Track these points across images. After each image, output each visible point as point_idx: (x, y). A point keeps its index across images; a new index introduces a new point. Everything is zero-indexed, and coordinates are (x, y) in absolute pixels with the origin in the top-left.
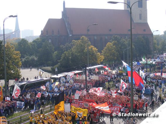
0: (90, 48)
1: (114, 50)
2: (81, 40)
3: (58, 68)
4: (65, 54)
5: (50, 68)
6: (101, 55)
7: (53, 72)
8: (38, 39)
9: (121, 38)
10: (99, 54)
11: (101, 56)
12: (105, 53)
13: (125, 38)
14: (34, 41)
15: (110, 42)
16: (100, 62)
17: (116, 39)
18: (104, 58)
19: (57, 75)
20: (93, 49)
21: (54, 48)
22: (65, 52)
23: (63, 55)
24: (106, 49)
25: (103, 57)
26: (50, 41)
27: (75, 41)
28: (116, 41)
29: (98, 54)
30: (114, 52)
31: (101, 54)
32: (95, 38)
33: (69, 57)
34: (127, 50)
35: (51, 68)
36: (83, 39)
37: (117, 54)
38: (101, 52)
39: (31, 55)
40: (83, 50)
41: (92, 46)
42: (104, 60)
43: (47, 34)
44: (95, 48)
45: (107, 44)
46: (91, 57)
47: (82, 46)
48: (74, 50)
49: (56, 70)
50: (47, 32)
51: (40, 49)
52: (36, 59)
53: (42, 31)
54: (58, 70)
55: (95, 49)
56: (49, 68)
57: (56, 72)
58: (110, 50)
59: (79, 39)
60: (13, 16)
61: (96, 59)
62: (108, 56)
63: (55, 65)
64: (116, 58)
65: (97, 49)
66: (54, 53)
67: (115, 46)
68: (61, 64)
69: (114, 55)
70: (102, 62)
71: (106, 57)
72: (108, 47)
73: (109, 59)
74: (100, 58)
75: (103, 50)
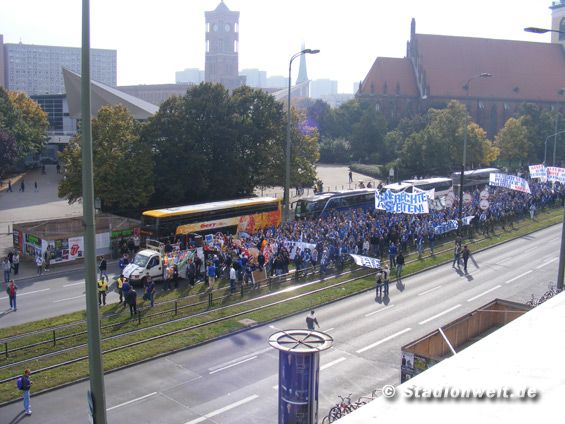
0: (469, 127)
1: (522, 137)
2: (447, 110)
3: (395, 169)
4: (414, 138)
5: (378, 169)
6: (493, 146)
7: (384, 177)
8: (351, 102)
10: (488, 142)
11: (493, 148)
12: (503, 141)
14: (343, 107)
15: (515, 117)
16: (491, 163)
17: (529, 110)
18: (499, 152)
20: (476, 130)
21: (387, 123)
22: (413, 134)
23: (408, 142)
24: (505, 134)
25: (497, 151)
26: (377, 108)
27: (434, 110)
28: (529, 116)
29: (486, 144)
30: (523, 142)
31: (493, 143)
32: (480, 107)
33: (422, 145)
35: (380, 167)
36: (452, 107)
37: (530, 145)
38: (493, 139)
39: (335, 136)
40: (454, 131)
41: (475, 125)
42: (498, 157)
43: (372, 92)
44: (481, 130)
45: (508, 122)
47: (451, 121)
48: (433, 129)
49: (392, 173)
50: (372, 86)
51: (356, 125)
52: (346, 145)
53: (361, 85)
54: (395, 173)
55: (480, 131)
56: (375, 168)
57: (392, 177)
58: (513, 136)
59: (442, 106)
60: (312, 49)
61: (482, 155)
62: (508, 150)
63: (390, 162)
64: (526, 154)
65: (485, 130)
66: (386, 134)
67: (524, 127)
68: (403, 162)
69: (521, 148)
70: (495, 161)
71: (504, 152)
72: (510, 129)
73: (510, 156)
74: (489, 153)
75: (497, 136)
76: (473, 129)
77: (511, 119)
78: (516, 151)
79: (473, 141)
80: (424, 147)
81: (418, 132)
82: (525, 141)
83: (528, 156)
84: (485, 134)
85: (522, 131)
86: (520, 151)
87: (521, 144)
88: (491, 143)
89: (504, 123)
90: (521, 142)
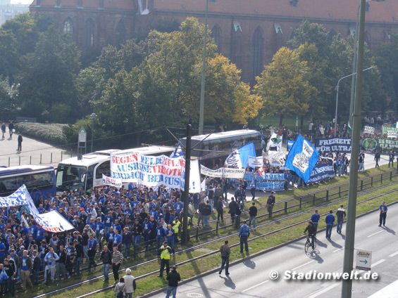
0: (213, 62)
1: (300, 78)
2: (180, 34)
3: (88, 131)
4: (121, 80)
5: (60, 130)
6: (252, 93)
7: (70, 144)
9: (333, 33)
10: (246, 87)
11: (252, 97)
12: (269, 85)
13: (349, 33)
15: (291, 47)
16: (249, 120)
17: (312, 35)
18: (261, 104)
19: (80, 158)
20: (225, 67)
21: (79, 54)
22: (120, 73)
24: (272, 73)
25: (257, 101)
26: (67, 28)
27: (159, 33)
28: (313, 46)
30: (301, 86)
31: (252, 88)
32: (236, 29)
33: (133, 91)
34: (350, 79)
35: (64, 128)
36: (188, 28)
37: (313, 92)
38: (253, 83)
40: (188, 68)
41: (222, 58)
42: (260, 111)
44: (233, 67)
45: (278, 54)
46: (212, 96)
47: (182, 53)
49: (82, 138)
51: (29, 56)
54: (88, 138)
55: (231, 68)
56: (56, 129)
57: (82, 144)
58: (286, 77)
59: (173, 27)
61: (233, 108)
62: (276, 99)
63: (80, 118)
64: (306, 106)
65: (238, 68)
66: (77, 72)
67: (305, 63)
68: (103, 118)
69: (299, 95)
70: (255, 118)
71: (270, 102)
72: (282, 65)
73: (281, 109)
74: (246, 105)
75: (260, 76)
76: (219, 66)
77: (283, 49)
78: (291, 100)
79: (218, 84)
80: (137, 95)
81: (129, 70)
82: (305, 85)
83: (310, 108)
84: (239, 74)
85: (300, 68)
86: (296, 102)
87: (298, 90)
88: (249, 87)
89: (272, 57)
90: (297, 87)
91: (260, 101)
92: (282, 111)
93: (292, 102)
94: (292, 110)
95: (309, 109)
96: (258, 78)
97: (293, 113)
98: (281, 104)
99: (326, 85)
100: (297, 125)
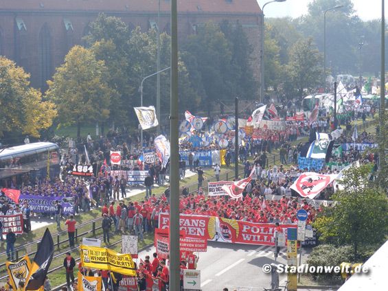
1: (97, 80)
6: (44, 100)
9: (131, 27)
10: (34, 93)
11: (44, 105)
12: (63, 90)
13: (149, 26)
15: (86, 45)
17: (109, 31)
18: (55, 111)
20: (11, 71)
24: (65, 76)
25: (50, 110)
28: (111, 42)
29: (31, 97)
31: (44, 94)
32: (20, 27)
34: (155, 78)
37: (113, 94)
38: (44, 88)
41: (6, 62)
42: (56, 121)
44: (20, 70)
45: (71, 53)
55: (17, 72)
58: (81, 79)
62: (74, 106)
64: (106, 111)
67: (102, 62)
69: (98, 100)
70: (49, 128)
71: (65, 109)
72: (75, 66)
73: (78, 117)
74: (38, 114)
75: (52, 80)
76: (4, 70)
77: (75, 48)
78: (89, 106)
79: (5, 92)
82: (104, 87)
83: (112, 114)
84: (28, 79)
85: (97, 69)
86: (95, 107)
87: (97, 94)
88: (40, 94)
89: (64, 57)
90: (95, 91)
91: (54, 109)
92: (79, 119)
93: (90, 108)
94: (91, 117)
95: (110, 115)
96: (49, 82)
97: (92, 120)
98: (77, 111)
99: (127, 86)
100: (97, 134)
